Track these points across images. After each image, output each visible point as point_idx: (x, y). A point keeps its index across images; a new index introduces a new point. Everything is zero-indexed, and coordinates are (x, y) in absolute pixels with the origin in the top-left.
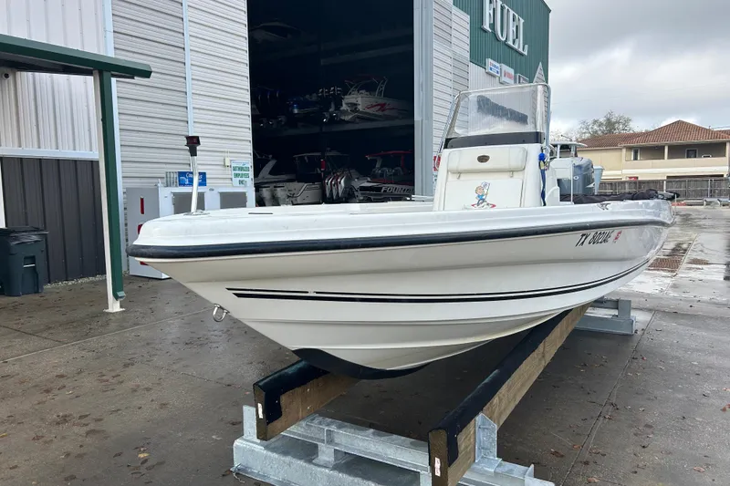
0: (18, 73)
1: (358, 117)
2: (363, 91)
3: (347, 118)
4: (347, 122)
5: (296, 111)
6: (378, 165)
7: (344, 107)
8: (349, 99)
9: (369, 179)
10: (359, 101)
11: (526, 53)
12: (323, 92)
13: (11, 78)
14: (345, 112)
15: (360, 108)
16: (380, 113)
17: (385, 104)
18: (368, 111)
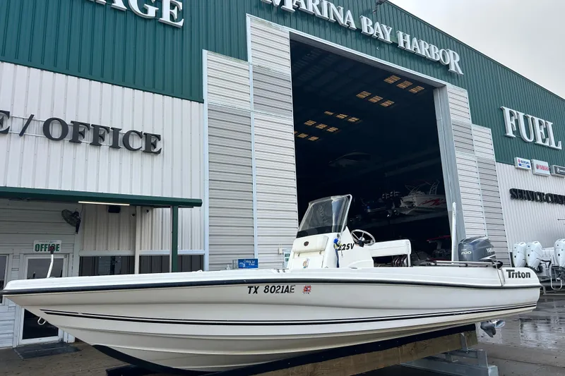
0: (154, 209)
1: (416, 211)
2: (419, 192)
3: (407, 213)
4: (408, 216)
5: (369, 211)
6: (439, 247)
7: (403, 205)
8: (407, 199)
9: (428, 259)
10: (416, 199)
11: (560, 147)
12: (386, 196)
13: (150, 212)
14: (404, 209)
15: (416, 204)
16: (434, 207)
17: (438, 200)
18: (422, 206)
